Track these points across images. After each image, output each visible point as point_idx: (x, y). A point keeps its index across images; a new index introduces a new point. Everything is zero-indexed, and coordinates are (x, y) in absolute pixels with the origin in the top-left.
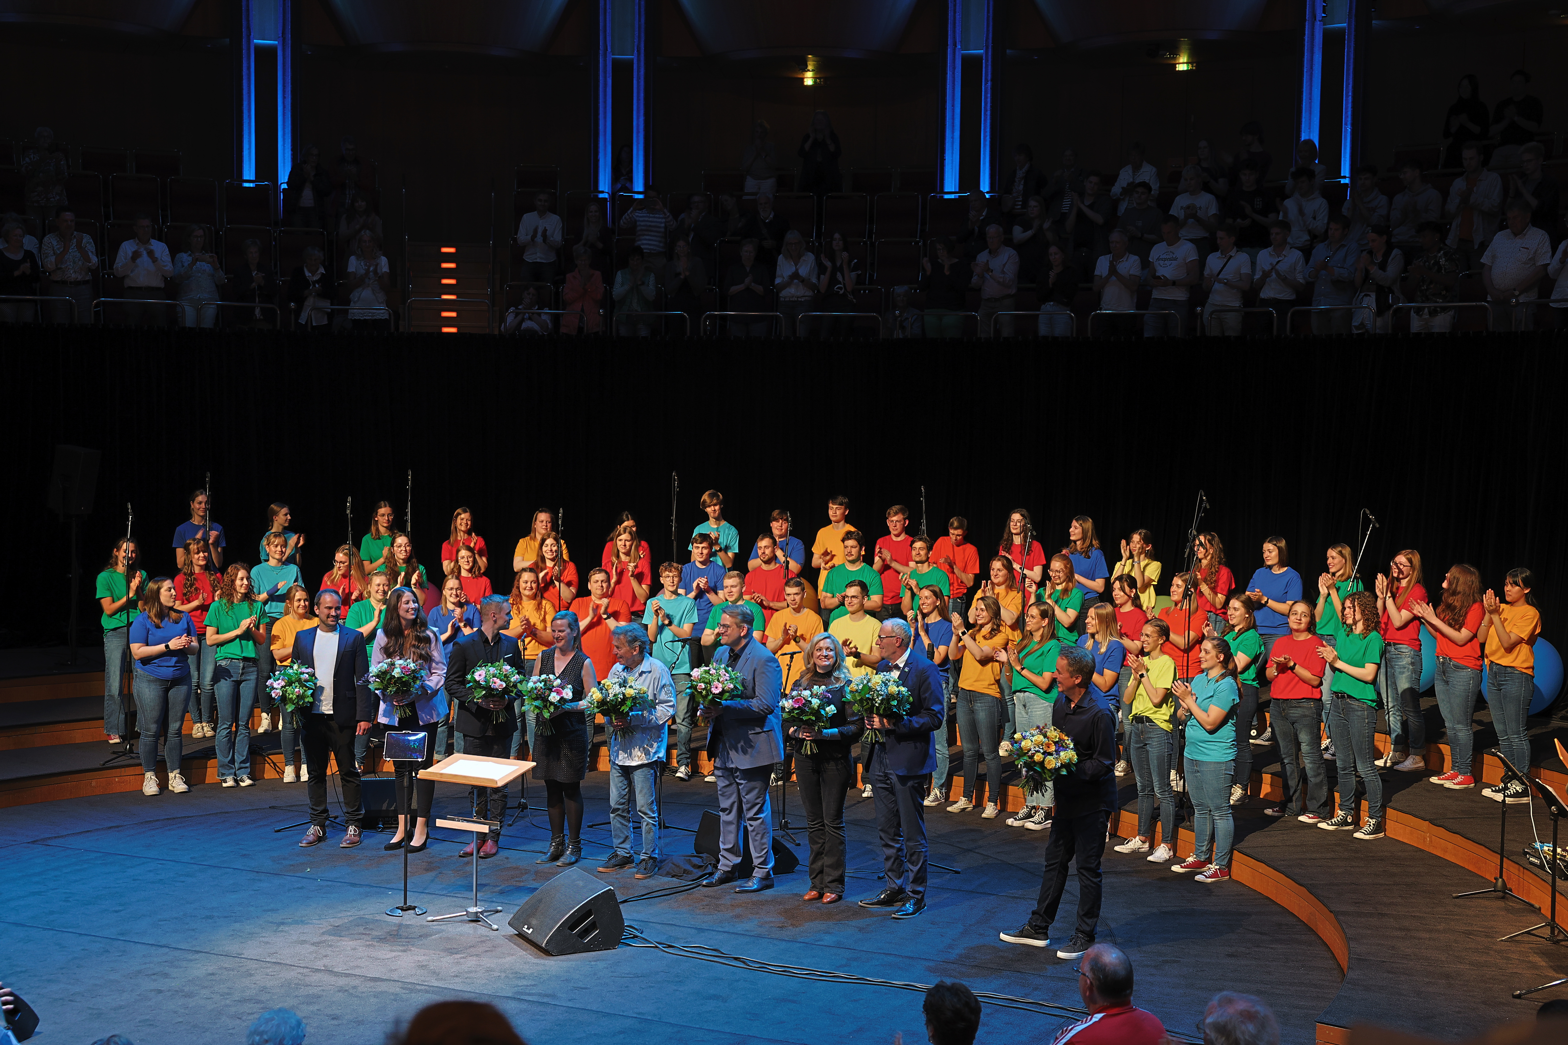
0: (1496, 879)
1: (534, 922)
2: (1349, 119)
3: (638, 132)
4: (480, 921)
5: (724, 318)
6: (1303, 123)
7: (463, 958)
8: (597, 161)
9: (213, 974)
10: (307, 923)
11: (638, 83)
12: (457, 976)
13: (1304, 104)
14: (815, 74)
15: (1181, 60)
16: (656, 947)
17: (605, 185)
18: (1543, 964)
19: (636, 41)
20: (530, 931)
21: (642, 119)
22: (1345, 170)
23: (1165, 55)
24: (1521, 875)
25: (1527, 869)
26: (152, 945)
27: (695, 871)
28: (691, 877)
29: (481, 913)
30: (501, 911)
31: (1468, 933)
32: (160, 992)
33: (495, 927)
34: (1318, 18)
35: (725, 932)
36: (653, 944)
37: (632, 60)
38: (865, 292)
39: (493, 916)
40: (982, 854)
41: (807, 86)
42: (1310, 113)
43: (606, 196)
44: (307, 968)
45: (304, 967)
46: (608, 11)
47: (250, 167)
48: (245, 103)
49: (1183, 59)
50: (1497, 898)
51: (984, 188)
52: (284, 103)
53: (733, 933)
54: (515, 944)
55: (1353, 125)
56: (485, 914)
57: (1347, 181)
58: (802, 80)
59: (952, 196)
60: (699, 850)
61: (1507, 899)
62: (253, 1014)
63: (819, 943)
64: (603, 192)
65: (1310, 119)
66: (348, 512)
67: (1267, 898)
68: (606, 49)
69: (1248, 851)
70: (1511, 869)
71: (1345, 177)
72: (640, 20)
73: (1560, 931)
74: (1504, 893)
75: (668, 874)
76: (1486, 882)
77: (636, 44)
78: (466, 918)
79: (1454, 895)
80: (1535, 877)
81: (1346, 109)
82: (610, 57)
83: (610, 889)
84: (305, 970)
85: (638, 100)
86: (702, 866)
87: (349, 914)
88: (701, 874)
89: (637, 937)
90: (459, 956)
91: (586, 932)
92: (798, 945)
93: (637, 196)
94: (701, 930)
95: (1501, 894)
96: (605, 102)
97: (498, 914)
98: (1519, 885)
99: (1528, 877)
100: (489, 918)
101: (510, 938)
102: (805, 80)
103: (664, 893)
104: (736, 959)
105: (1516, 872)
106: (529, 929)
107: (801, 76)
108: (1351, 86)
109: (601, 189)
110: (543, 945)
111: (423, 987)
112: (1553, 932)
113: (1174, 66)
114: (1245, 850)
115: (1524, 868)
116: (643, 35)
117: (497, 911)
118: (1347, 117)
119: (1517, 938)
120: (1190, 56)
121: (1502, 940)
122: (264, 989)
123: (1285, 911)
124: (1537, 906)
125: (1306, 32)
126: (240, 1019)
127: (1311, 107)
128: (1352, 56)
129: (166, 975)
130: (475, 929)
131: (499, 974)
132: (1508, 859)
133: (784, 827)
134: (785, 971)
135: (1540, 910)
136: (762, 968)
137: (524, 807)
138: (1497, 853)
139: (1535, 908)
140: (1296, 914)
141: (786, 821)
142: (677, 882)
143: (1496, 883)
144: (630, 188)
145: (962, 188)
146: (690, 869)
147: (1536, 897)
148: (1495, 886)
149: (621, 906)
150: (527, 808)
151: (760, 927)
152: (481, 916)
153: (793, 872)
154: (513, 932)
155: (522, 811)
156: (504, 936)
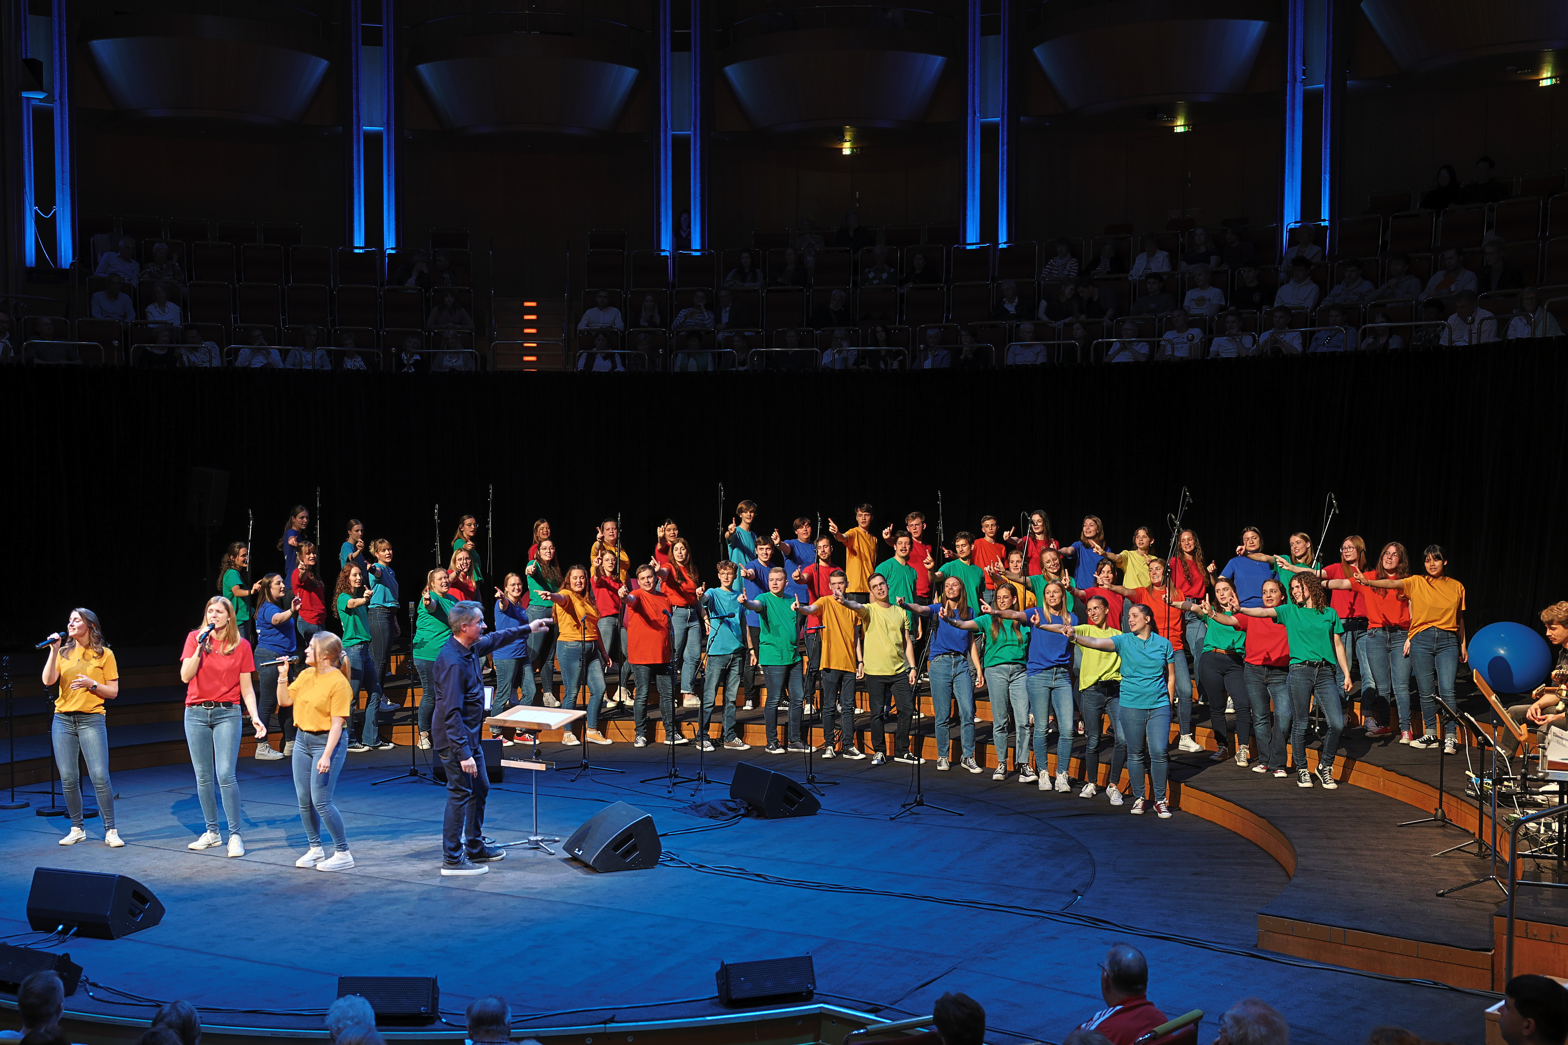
0: (1436, 810)
1: (584, 845)
2: (1328, 169)
3: (695, 198)
4: (539, 848)
5: (769, 355)
6: (1287, 174)
8: (659, 225)
11: (695, 154)
13: (1287, 156)
14: (852, 144)
15: (1179, 123)
16: (690, 867)
17: (666, 244)
18: (1469, 872)
19: (693, 118)
20: (580, 854)
21: (698, 186)
22: (1325, 214)
23: (1163, 117)
24: (1459, 807)
25: (1464, 801)
27: (730, 813)
28: (725, 818)
29: (541, 841)
30: (558, 841)
31: (1404, 852)
33: (553, 851)
34: (1299, 79)
35: (750, 857)
36: (686, 864)
37: (690, 135)
38: (895, 331)
39: (551, 845)
40: (985, 801)
41: (845, 155)
42: (1293, 164)
43: (668, 254)
46: (668, 92)
47: (360, 236)
48: (355, 181)
49: (1180, 122)
50: (1438, 827)
51: (1002, 240)
52: (388, 180)
53: (757, 858)
54: (567, 864)
55: (1331, 174)
56: (545, 843)
57: (1327, 223)
58: (841, 149)
59: (974, 247)
60: (734, 795)
61: (1446, 828)
63: (831, 866)
64: (664, 251)
65: (1293, 170)
67: (1235, 833)
68: (666, 126)
69: (1220, 794)
70: (1451, 802)
71: (1324, 220)
72: (696, 100)
73: (1488, 848)
74: (1444, 822)
75: (706, 815)
76: (1430, 815)
77: (693, 120)
78: (527, 845)
79: (1398, 824)
80: (1471, 807)
81: (1325, 159)
82: (670, 133)
83: (648, 817)
84: (389, 882)
85: (695, 169)
86: (736, 809)
88: (734, 815)
89: (672, 860)
90: (519, 872)
91: (628, 853)
92: (813, 866)
93: (695, 254)
94: (731, 855)
95: (1440, 823)
96: (666, 172)
97: (556, 844)
98: (1458, 815)
99: (1465, 807)
100: (548, 845)
101: (565, 860)
102: (844, 150)
103: (702, 829)
104: (758, 876)
105: (1455, 804)
106: (579, 851)
107: (840, 147)
108: (1328, 139)
109: (663, 248)
110: (591, 863)
111: (487, 894)
112: (1480, 848)
113: (1172, 128)
114: (1217, 793)
115: (1461, 800)
116: (698, 112)
117: (555, 841)
118: (1325, 167)
119: (1448, 854)
120: (1186, 120)
121: (1436, 856)
122: (353, 894)
123: (1249, 843)
124: (1472, 832)
125: (1288, 93)
126: (331, 914)
127: (1293, 159)
128: (1329, 112)
129: (272, 883)
130: (535, 854)
131: (552, 886)
132: (1448, 793)
133: (811, 781)
134: (799, 884)
135: (1474, 834)
136: (779, 881)
137: (586, 767)
138: (1437, 788)
139: (1470, 834)
140: (1259, 844)
141: (813, 777)
142: (713, 822)
143: (1436, 813)
144: (688, 247)
145: (982, 240)
146: (726, 811)
147: (1472, 825)
148: (1435, 816)
149: (660, 838)
150: (588, 767)
151: (782, 853)
152: (540, 844)
153: (816, 814)
154: (566, 855)
155: (584, 770)
156: (559, 859)
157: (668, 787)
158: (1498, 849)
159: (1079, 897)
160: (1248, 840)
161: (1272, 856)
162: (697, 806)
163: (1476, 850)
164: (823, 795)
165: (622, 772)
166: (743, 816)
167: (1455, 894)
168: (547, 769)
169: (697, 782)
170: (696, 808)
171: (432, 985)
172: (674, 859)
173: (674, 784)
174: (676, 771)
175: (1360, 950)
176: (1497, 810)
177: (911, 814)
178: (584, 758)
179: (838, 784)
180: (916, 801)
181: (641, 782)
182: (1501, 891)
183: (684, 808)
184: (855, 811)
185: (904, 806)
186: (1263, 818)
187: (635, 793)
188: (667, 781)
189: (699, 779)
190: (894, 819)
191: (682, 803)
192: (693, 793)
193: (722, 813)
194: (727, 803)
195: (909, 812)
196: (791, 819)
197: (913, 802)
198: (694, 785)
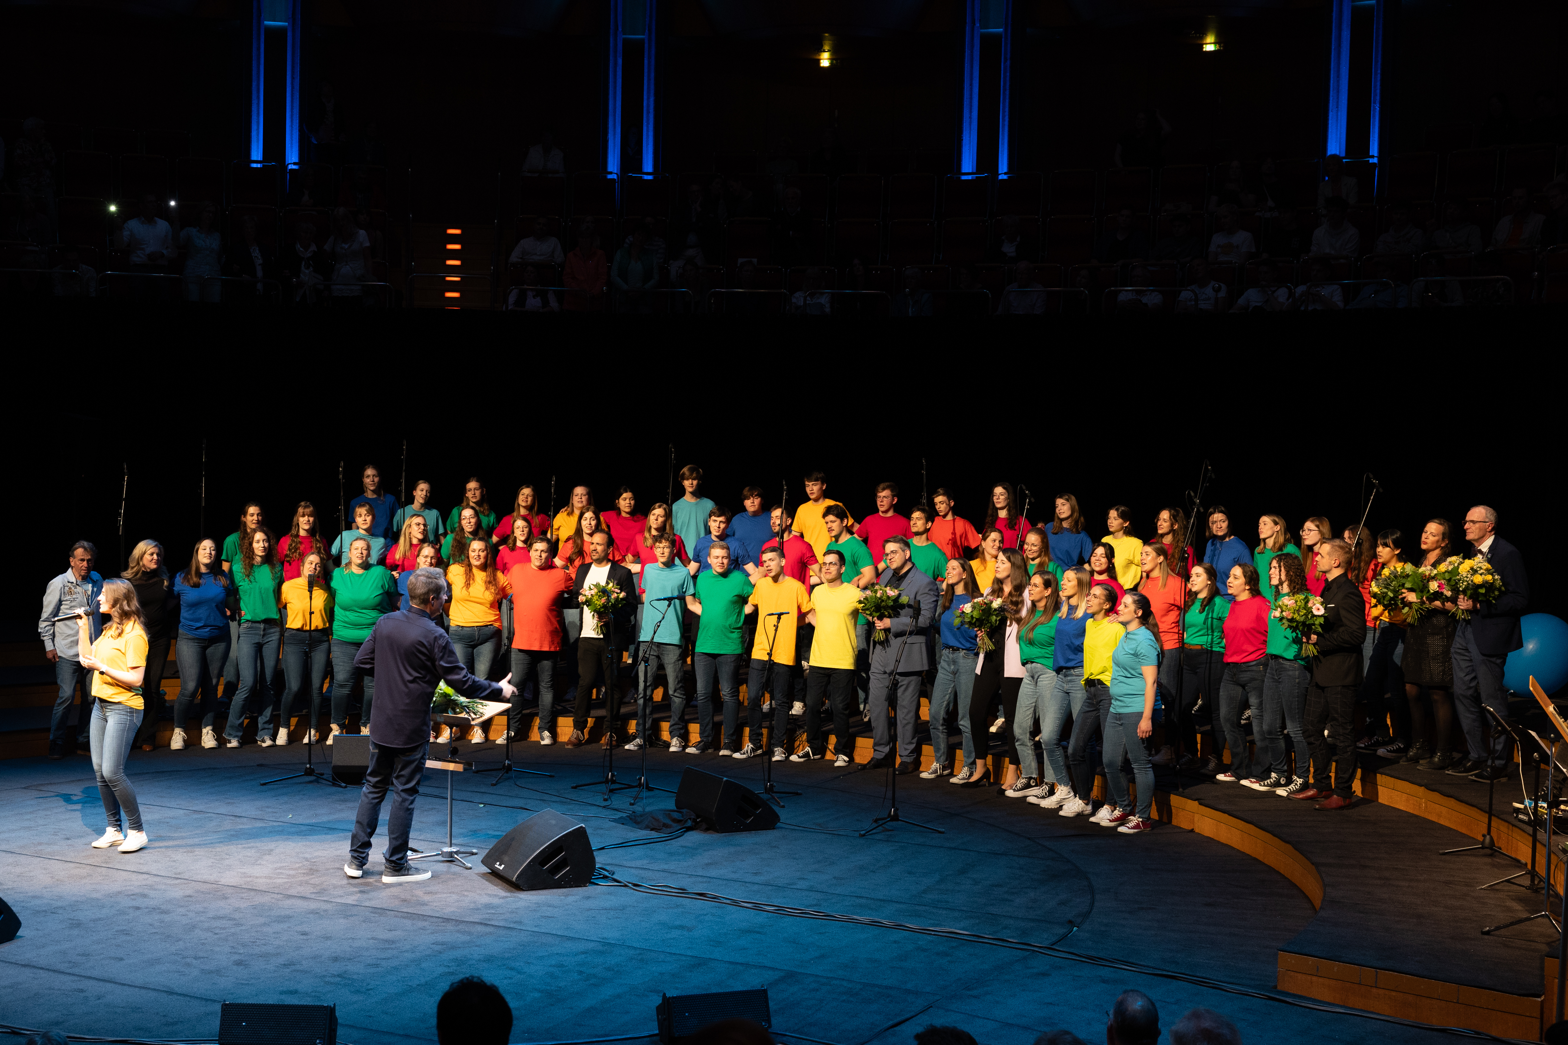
0: (1484, 836)
1: (506, 858)
2: (1378, 98)
3: (648, 112)
4: (454, 861)
5: (730, 295)
6: (1331, 101)
8: (606, 142)
9: (190, 896)
11: (649, 62)
12: (427, 904)
13: (1332, 82)
14: (831, 55)
15: (1208, 41)
16: (625, 886)
17: (613, 165)
18: (1520, 908)
20: (501, 868)
21: (652, 99)
22: (1374, 150)
23: (1192, 35)
24: (1510, 833)
25: (1516, 826)
27: (674, 825)
28: (669, 830)
29: (456, 853)
30: (476, 854)
31: (1447, 883)
33: (469, 865)
35: (694, 876)
36: (623, 883)
37: (644, 39)
38: (877, 271)
39: (468, 858)
41: (823, 67)
42: (1338, 92)
43: (615, 177)
47: (258, 147)
48: (254, 85)
49: (1210, 39)
50: (1486, 855)
51: (1002, 169)
52: (292, 84)
54: (487, 880)
55: (1382, 103)
56: (461, 855)
57: (1375, 160)
58: (818, 61)
59: (969, 177)
60: (680, 804)
61: (1495, 857)
63: (791, 887)
64: (611, 173)
65: (1338, 98)
66: (341, 476)
67: (1254, 858)
68: (616, 28)
70: (1502, 828)
71: (1373, 157)
73: (1541, 880)
74: (1491, 850)
75: (647, 828)
76: (1476, 842)
77: (647, 23)
78: (440, 858)
79: (1441, 851)
80: (1524, 833)
81: (1375, 87)
82: (620, 37)
83: (581, 827)
85: (649, 80)
86: (681, 820)
88: (678, 827)
89: (607, 878)
91: (557, 867)
92: (770, 888)
93: (646, 177)
94: (673, 873)
95: (1488, 851)
96: (615, 82)
97: (474, 857)
98: (1508, 843)
99: (1517, 834)
100: (463, 858)
101: (483, 875)
102: (822, 61)
103: (641, 842)
105: (1505, 830)
106: (500, 865)
107: (817, 57)
109: (610, 170)
110: (514, 879)
111: (392, 913)
112: (1533, 881)
113: (1201, 46)
115: (1513, 825)
116: (654, 14)
117: (473, 854)
118: (1375, 95)
119: (1497, 887)
120: (1217, 37)
121: (1482, 889)
123: (1270, 870)
124: (1523, 861)
125: (1334, 10)
127: (1338, 86)
130: (449, 867)
131: (469, 905)
132: (1496, 816)
133: (769, 790)
135: (1526, 864)
137: (509, 769)
138: (1485, 812)
139: (1522, 864)
140: (1282, 872)
141: (772, 785)
142: (654, 834)
143: (1484, 840)
144: (639, 169)
145: (980, 169)
146: (670, 823)
147: (1523, 853)
148: (1483, 843)
149: (595, 853)
150: (511, 769)
151: (734, 872)
152: (456, 856)
153: (774, 829)
154: (485, 870)
155: (507, 772)
156: (476, 874)
157: (604, 794)
158: (1552, 881)
159: (1076, 928)
160: (1268, 866)
161: (1294, 886)
162: (637, 817)
163: (1527, 882)
164: (783, 807)
165: (550, 776)
166: (689, 828)
167: (1502, 932)
168: (465, 769)
169: (637, 789)
170: (636, 819)
171: (330, 1012)
174: (613, 775)
175: (1394, 994)
176: (1553, 837)
177: (883, 831)
178: (508, 758)
179: (800, 794)
180: (889, 815)
181: (573, 788)
182: (1554, 930)
183: (621, 818)
184: (819, 826)
185: (876, 821)
187: (564, 800)
188: (603, 787)
189: (640, 785)
190: (864, 835)
191: (619, 813)
192: (632, 801)
193: (666, 826)
194: (671, 813)
195: (880, 828)
196: (744, 834)
197: (886, 816)
198: (634, 792)
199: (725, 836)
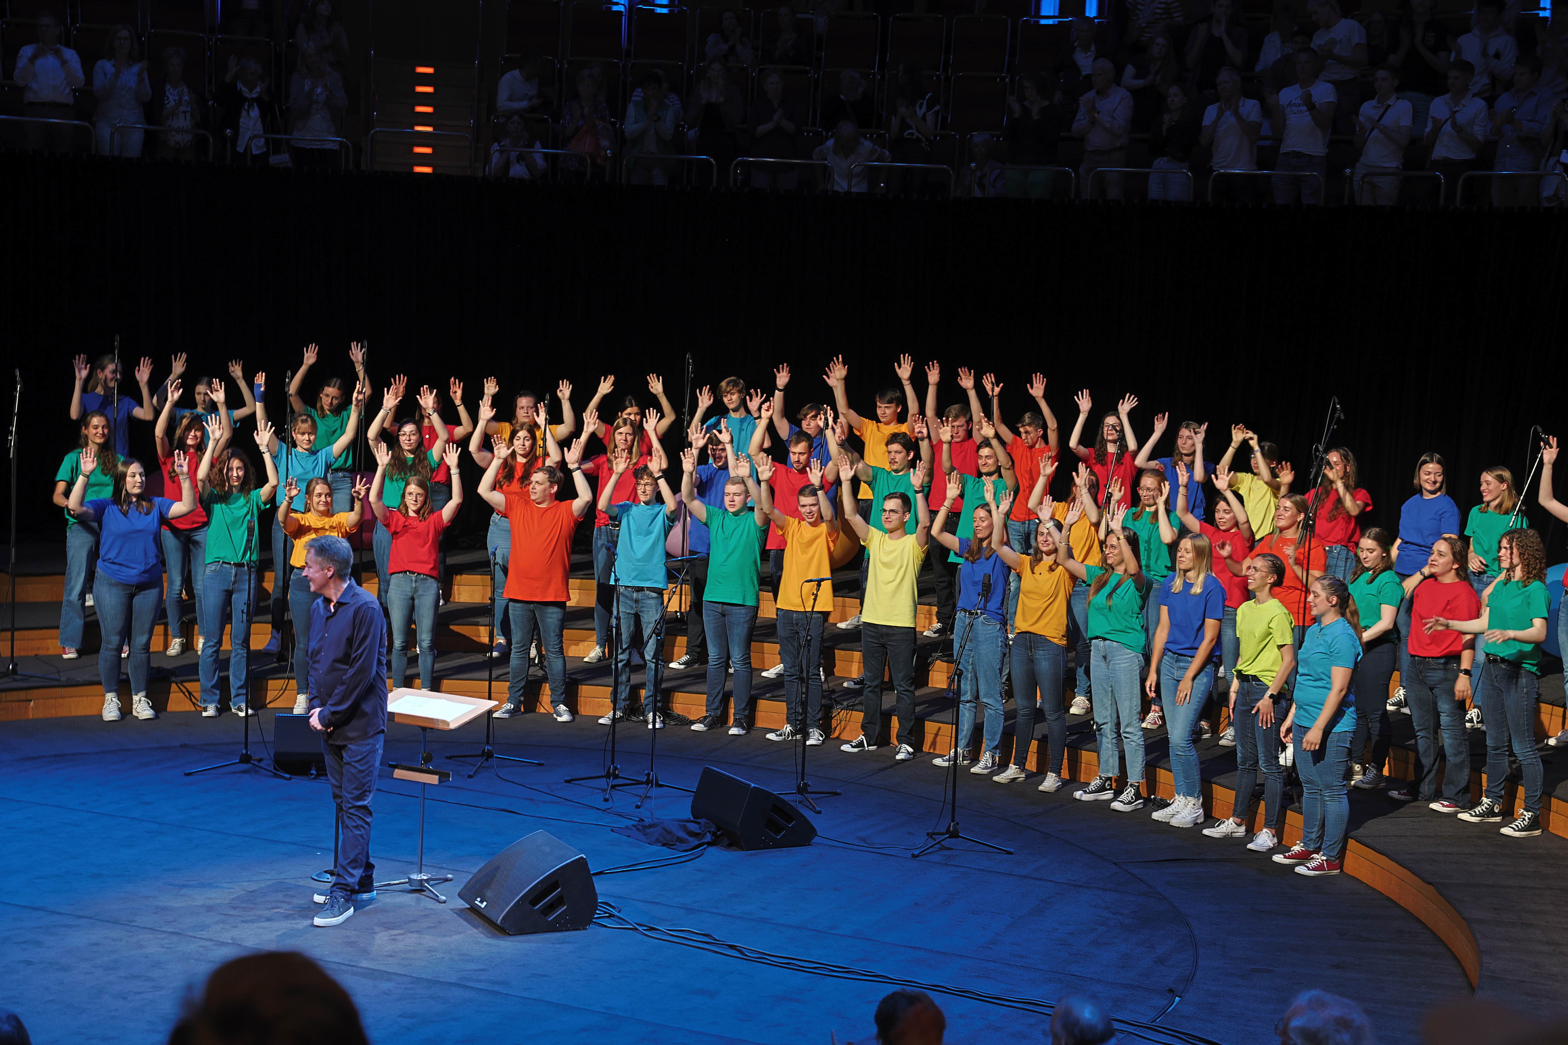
1: (488, 894)
4: (424, 891)
7: (401, 934)
9: (96, 944)
10: (217, 887)
12: (391, 956)
16: (636, 929)
20: (483, 906)
26: (25, 907)
27: (690, 839)
28: (685, 846)
29: (427, 881)
30: (451, 880)
32: (30, 963)
33: (444, 898)
35: (720, 914)
36: (631, 924)
39: (442, 886)
40: (1041, 832)
43: (622, 8)
44: (211, 940)
45: (207, 940)
53: (730, 916)
54: (465, 919)
56: (432, 883)
57: (1546, 13)
59: (1050, 22)
60: (697, 813)
62: (140, 993)
63: (833, 931)
67: (1389, 899)
69: (1368, 841)
71: (1544, 9)
75: (656, 842)
78: (407, 886)
83: (582, 858)
84: (208, 943)
86: (699, 834)
87: (267, 877)
88: (697, 843)
89: (611, 916)
90: (396, 932)
91: (551, 907)
92: (804, 933)
93: (660, 10)
94: (691, 911)
97: (447, 883)
100: (437, 887)
101: (460, 912)
103: (652, 864)
104: (732, 947)
106: (481, 902)
110: (499, 922)
111: (349, 968)
114: (1364, 840)
117: (447, 880)
122: (157, 964)
123: (1410, 916)
126: (125, 999)
129: (39, 944)
130: (418, 900)
131: (442, 955)
133: (802, 790)
134: (790, 964)
136: (762, 958)
137: (489, 755)
140: (1423, 919)
141: (805, 784)
142: (665, 853)
145: (1063, 12)
146: (685, 836)
149: (594, 878)
150: (492, 756)
151: (764, 909)
152: (426, 885)
153: (810, 845)
154: (464, 905)
155: (487, 760)
156: (451, 910)
157: (604, 790)
159: (1177, 999)
160: (1407, 911)
161: (1439, 939)
162: (645, 827)
164: (819, 812)
165: (539, 764)
166: (709, 844)
169: (644, 786)
170: (643, 829)
172: (613, 916)
173: (613, 787)
174: (615, 768)
177: (940, 849)
178: (488, 743)
179: (840, 794)
180: (948, 831)
181: (567, 781)
183: (627, 827)
184: (864, 840)
185: (930, 835)
186: (1431, 884)
187: (557, 799)
188: (603, 783)
189: (648, 782)
190: (917, 856)
191: (622, 819)
192: (639, 803)
193: (680, 840)
194: (687, 824)
195: (938, 846)
196: (775, 852)
197: (944, 831)
198: (641, 790)
199: (751, 855)
